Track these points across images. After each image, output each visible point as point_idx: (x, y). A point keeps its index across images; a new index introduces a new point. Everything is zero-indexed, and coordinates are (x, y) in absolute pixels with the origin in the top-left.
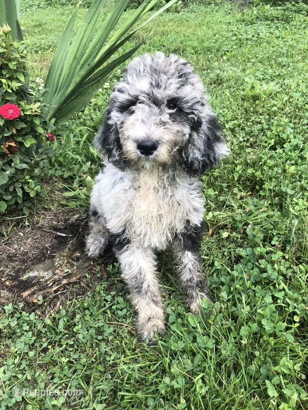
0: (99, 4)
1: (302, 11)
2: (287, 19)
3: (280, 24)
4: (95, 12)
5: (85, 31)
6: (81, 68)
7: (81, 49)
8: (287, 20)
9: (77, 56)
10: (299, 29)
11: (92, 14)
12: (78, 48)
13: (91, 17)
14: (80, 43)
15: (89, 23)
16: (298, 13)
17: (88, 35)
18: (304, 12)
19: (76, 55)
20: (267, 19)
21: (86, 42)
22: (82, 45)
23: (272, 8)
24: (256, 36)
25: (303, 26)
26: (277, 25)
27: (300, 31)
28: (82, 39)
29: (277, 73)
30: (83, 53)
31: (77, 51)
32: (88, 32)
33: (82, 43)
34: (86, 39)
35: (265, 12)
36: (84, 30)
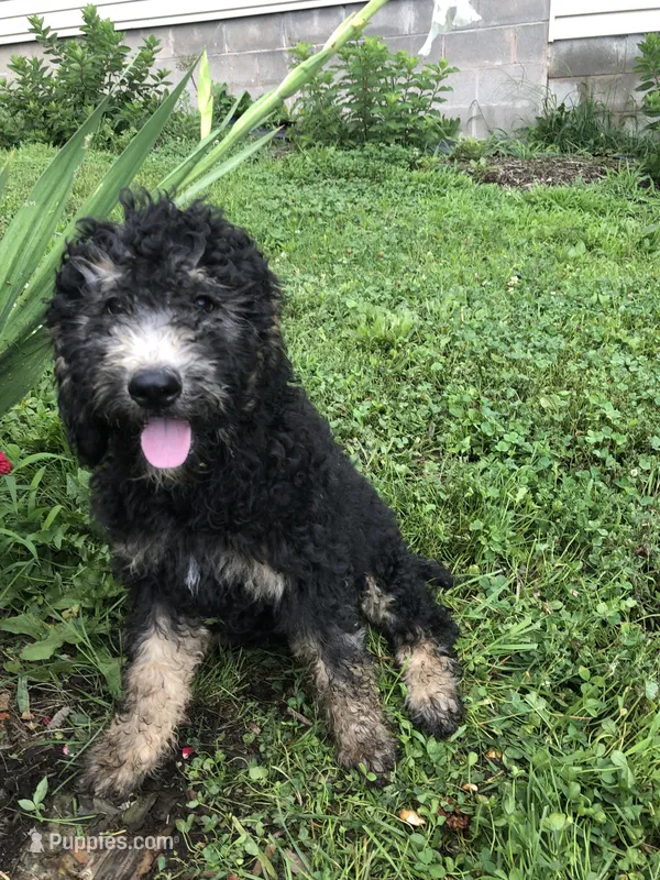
0: (70, 160)
1: (400, 159)
2: (374, 174)
3: (365, 186)
4: (63, 176)
5: (35, 222)
6: (23, 307)
7: (23, 264)
8: (376, 177)
9: (13, 281)
10: (404, 195)
11: (53, 183)
12: (15, 261)
13: (48, 190)
14: (21, 250)
15: (45, 204)
16: (392, 163)
17: (43, 229)
18: (403, 162)
19: (8, 278)
20: (336, 174)
21: (37, 247)
22: (27, 253)
23: (340, 153)
24: (329, 208)
25: (410, 189)
26: (360, 186)
27: (407, 198)
28: (26, 239)
29: (403, 288)
30: (29, 271)
31: (13, 268)
32: (42, 224)
33: (26, 249)
34: (37, 238)
35: (328, 160)
36: (32, 219)
